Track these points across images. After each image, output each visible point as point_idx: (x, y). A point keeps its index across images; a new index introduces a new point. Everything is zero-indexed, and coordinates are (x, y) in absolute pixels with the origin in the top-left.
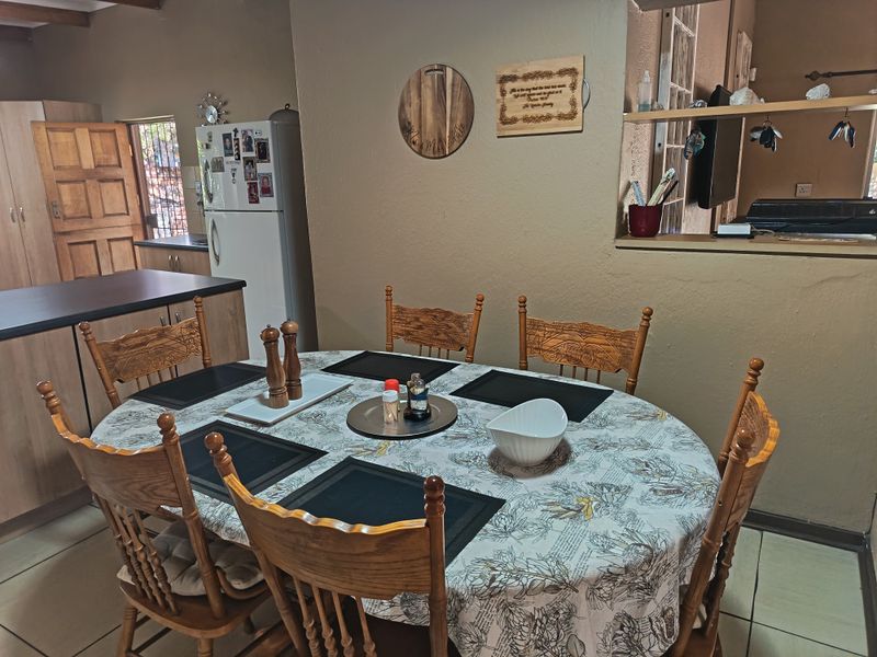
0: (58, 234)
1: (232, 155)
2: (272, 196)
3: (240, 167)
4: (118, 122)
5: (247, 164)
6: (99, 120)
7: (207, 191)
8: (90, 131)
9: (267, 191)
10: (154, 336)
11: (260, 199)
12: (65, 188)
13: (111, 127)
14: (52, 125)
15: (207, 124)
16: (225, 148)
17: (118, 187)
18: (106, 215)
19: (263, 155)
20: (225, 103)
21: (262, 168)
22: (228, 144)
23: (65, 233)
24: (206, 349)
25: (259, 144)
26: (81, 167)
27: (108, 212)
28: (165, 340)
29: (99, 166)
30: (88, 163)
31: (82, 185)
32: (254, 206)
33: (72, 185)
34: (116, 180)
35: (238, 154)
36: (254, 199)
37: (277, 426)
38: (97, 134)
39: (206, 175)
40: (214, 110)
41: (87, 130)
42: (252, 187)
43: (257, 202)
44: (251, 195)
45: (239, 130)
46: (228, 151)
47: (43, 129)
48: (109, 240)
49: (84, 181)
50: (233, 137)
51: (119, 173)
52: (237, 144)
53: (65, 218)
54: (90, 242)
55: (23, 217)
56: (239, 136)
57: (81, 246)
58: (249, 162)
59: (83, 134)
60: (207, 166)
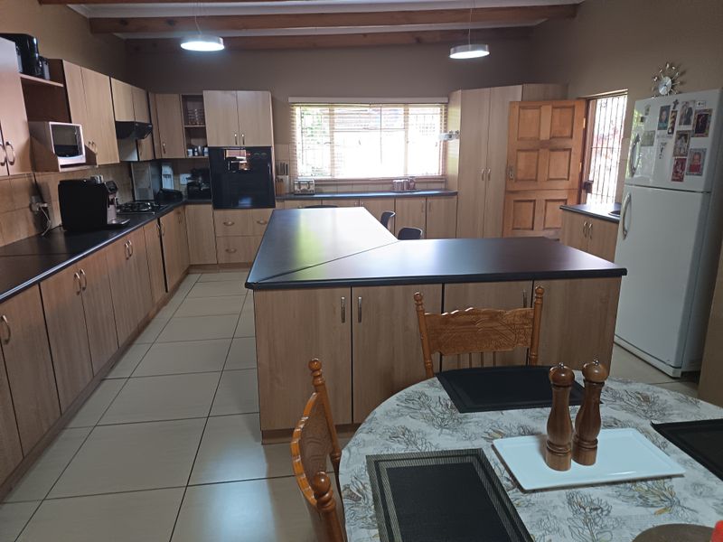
0: (508, 192)
1: (665, 128)
2: (701, 175)
3: (671, 142)
4: (579, 99)
5: (679, 138)
6: (565, 98)
7: (631, 165)
8: (554, 108)
9: (696, 169)
10: (486, 318)
11: (686, 177)
12: (522, 155)
13: (572, 104)
14: (524, 105)
15: (658, 95)
16: (660, 120)
17: (566, 156)
18: (550, 179)
19: (701, 128)
20: (682, 74)
21: (696, 143)
22: (664, 117)
23: (513, 192)
24: (535, 343)
25: (699, 116)
26: (539, 139)
27: (552, 176)
28: (495, 324)
29: (553, 137)
30: (545, 135)
31: (536, 154)
32: (677, 185)
33: (528, 153)
34: (565, 150)
35: (673, 128)
36: (677, 177)
37: (534, 497)
38: (558, 110)
39: (634, 147)
40: (669, 82)
41: (550, 107)
42: (679, 164)
43: (681, 179)
44: (676, 172)
45: (680, 102)
46: (662, 124)
47: (517, 107)
48: (547, 201)
49: (538, 150)
50: (671, 109)
51: (569, 143)
52: (674, 117)
53: (516, 180)
54: (531, 201)
55: (489, 177)
56: (679, 108)
57: (524, 204)
58: (683, 136)
59: (547, 111)
60: (637, 140)
